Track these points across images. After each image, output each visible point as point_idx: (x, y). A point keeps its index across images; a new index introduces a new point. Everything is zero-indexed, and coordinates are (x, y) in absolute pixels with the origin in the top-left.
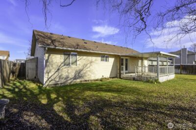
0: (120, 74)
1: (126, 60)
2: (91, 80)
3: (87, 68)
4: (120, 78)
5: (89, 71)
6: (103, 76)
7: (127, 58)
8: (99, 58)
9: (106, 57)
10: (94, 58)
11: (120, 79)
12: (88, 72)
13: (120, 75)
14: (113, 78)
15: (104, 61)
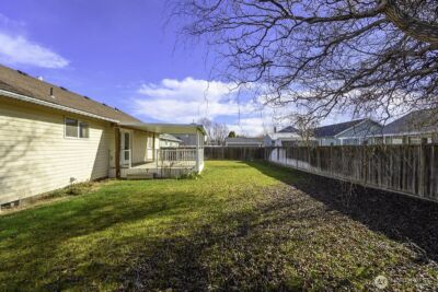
0: (118, 168)
1: (127, 135)
2: (31, 200)
3: (14, 160)
4: (118, 177)
5: (24, 168)
6: (72, 180)
7: (127, 131)
8: (61, 128)
9: (81, 126)
10: (42, 126)
11: (118, 182)
12: (20, 173)
13: (118, 171)
14: (99, 180)
15: (75, 135)
